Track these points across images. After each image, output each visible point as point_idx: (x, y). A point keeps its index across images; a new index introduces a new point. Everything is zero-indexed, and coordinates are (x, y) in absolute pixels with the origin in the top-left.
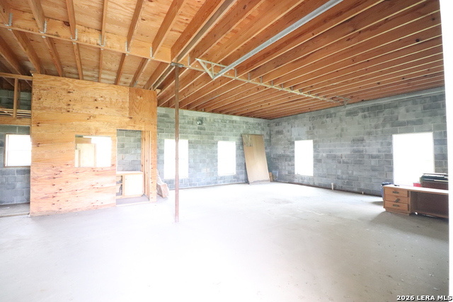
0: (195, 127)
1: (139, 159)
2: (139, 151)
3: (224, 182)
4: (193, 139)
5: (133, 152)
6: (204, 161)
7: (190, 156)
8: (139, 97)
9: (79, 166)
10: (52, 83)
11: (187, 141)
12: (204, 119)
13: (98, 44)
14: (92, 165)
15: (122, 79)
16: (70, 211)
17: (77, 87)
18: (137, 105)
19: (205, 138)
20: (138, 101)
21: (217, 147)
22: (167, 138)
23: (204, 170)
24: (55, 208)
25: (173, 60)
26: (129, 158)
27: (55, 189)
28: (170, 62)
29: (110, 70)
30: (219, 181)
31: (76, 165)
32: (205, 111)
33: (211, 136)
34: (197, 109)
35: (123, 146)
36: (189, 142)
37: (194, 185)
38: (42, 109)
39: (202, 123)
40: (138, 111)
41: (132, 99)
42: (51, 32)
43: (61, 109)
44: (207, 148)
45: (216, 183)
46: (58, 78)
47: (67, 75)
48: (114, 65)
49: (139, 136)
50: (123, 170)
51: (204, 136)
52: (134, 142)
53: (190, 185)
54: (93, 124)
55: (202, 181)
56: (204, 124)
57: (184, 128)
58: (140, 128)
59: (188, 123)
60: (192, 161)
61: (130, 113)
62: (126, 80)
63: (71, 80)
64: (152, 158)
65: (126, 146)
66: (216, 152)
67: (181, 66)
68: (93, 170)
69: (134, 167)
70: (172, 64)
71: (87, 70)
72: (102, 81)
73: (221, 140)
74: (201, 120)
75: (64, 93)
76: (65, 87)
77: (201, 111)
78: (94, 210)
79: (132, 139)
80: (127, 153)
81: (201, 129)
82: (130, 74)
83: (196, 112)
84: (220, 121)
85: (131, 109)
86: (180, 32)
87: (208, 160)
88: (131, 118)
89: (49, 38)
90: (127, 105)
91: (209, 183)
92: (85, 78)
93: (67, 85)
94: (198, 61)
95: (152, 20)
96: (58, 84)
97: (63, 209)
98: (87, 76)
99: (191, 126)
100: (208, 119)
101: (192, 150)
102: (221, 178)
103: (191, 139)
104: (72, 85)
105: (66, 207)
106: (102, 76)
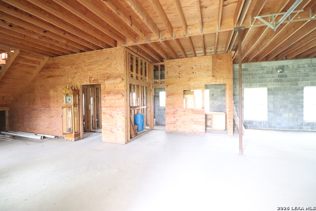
0: (275, 75)
1: (224, 104)
2: (224, 98)
3: (312, 128)
4: (273, 87)
5: (220, 99)
6: (286, 107)
7: (269, 102)
8: (218, 61)
9: (186, 108)
10: (172, 63)
11: (266, 89)
12: (286, 67)
13: (184, 36)
14: (192, 107)
15: (208, 51)
16: (182, 132)
17: (183, 62)
18: (217, 66)
19: (287, 85)
20: (218, 63)
21: (303, 93)
22: (246, 87)
23: (286, 115)
24: (175, 129)
25: (235, 27)
26: (217, 103)
27: (175, 119)
28: (233, 29)
29: (199, 47)
30: (305, 128)
31: (184, 107)
32: (286, 59)
33: (295, 82)
34: (276, 59)
35: (213, 95)
36: (268, 90)
37: (274, 127)
38: (168, 78)
39: (283, 71)
40: (218, 70)
41: (214, 63)
42: (163, 38)
43: (176, 76)
44: (289, 94)
45: (300, 128)
46: (175, 60)
47: (180, 57)
48: (200, 43)
49: (223, 88)
50: (213, 111)
51: (285, 83)
52: (221, 92)
53: (269, 127)
54: (192, 83)
55: (284, 125)
56: (285, 72)
57: (263, 77)
58: (220, 82)
59: (267, 73)
60: (271, 106)
61: (213, 73)
62: (211, 51)
63: (180, 59)
64: (229, 104)
65: (215, 95)
66: (302, 98)
67: (243, 29)
68: (192, 110)
69: (221, 109)
70: (235, 30)
71: (188, 51)
72: (197, 55)
73: (308, 85)
74: (282, 68)
75: (177, 67)
76: (178, 64)
77: (282, 59)
78: (193, 134)
79: (219, 90)
80: (215, 100)
81: (282, 76)
82: (212, 46)
83: (276, 62)
84: (307, 66)
85: (213, 70)
86: (235, 2)
87: (290, 106)
88: (214, 76)
89: (165, 41)
90: (211, 68)
91: (290, 128)
92: (188, 56)
93: (179, 62)
94: (257, 19)
95: (212, 4)
96: (174, 63)
97: (179, 130)
98: (189, 54)
99: (271, 75)
100: (291, 67)
101: (272, 97)
102: (308, 124)
103: (270, 87)
104: (180, 62)
105: (180, 130)
106: (197, 52)
